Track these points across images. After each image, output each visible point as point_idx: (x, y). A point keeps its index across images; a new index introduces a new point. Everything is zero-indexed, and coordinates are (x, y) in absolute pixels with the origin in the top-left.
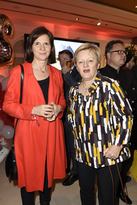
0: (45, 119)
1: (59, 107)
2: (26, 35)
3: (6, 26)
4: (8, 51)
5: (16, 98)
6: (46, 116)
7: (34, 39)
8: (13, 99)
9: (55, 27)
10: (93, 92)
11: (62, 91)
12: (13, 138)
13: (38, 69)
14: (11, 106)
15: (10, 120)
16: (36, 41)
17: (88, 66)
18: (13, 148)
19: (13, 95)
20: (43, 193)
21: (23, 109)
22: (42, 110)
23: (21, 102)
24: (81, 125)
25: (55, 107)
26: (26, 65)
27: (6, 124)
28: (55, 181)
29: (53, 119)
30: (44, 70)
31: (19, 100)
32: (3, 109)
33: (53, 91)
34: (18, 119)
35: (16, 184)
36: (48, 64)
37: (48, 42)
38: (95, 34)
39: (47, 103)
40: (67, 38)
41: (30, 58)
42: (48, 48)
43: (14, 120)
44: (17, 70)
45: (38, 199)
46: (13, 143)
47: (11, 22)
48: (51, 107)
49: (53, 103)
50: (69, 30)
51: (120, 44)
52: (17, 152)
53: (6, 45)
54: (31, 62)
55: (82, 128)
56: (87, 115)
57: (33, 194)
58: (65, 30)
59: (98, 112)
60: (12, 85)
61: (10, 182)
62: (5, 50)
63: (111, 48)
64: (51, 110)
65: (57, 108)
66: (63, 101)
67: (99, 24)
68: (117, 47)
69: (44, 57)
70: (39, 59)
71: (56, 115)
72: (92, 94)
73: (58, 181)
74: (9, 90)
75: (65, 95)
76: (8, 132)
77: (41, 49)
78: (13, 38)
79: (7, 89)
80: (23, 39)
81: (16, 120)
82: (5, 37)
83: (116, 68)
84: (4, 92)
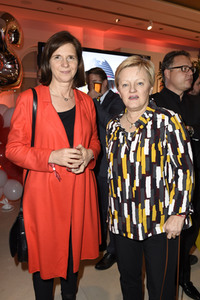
0: (69, 170)
1: (90, 152)
2: (41, 45)
3: (11, 31)
4: (14, 68)
5: (25, 138)
6: (70, 166)
7: (53, 50)
8: (20, 139)
9: (84, 32)
10: (142, 127)
11: (95, 128)
12: (22, 198)
13: (59, 95)
14: (17, 151)
15: (17, 172)
16: (55, 54)
17: (136, 91)
18: (21, 213)
19: (21, 135)
20: (67, 281)
21: (35, 154)
22: (64, 156)
23: (33, 145)
24: (122, 175)
25: (84, 152)
26: (40, 89)
27: (10, 177)
28: (84, 263)
29: (82, 169)
30: (67, 96)
31: (29, 142)
32: (7, 155)
33: (81, 128)
34: (28, 170)
35: (25, 267)
36: (73, 88)
37: (73, 54)
38: (145, 42)
39: (71, 146)
40: (102, 49)
41: (47, 78)
42: (73, 64)
43: (22, 172)
44: (28, 97)
45: (58, 290)
46: (21, 206)
47: (18, 24)
48: (79, 152)
49: (80, 146)
50: (105, 36)
51: (184, 57)
52: (27, 219)
53: (11, 59)
54: (48, 85)
55: (123, 181)
56: (132, 160)
57: (51, 283)
58: (99, 37)
59: (149, 157)
60: (19, 119)
61: (17, 264)
62: (9, 66)
63: (171, 62)
64: (78, 157)
65: (87, 154)
66: (95, 143)
67: (150, 28)
68: (180, 61)
69: (67, 77)
70: (61, 81)
71: (85, 164)
72: (140, 130)
73: (88, 263)
74: (15, 126)
75: (98, 134)
76: (14, 189)
77: (62, 66)
78: (21, 48)
79: (12, 125)
80: (36, 49)
81: (25, 171)
82: (10, 47)
83: (178, 93)
84: (8, 130)
